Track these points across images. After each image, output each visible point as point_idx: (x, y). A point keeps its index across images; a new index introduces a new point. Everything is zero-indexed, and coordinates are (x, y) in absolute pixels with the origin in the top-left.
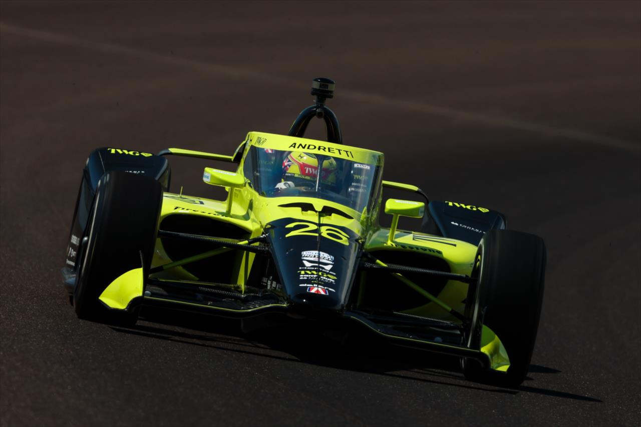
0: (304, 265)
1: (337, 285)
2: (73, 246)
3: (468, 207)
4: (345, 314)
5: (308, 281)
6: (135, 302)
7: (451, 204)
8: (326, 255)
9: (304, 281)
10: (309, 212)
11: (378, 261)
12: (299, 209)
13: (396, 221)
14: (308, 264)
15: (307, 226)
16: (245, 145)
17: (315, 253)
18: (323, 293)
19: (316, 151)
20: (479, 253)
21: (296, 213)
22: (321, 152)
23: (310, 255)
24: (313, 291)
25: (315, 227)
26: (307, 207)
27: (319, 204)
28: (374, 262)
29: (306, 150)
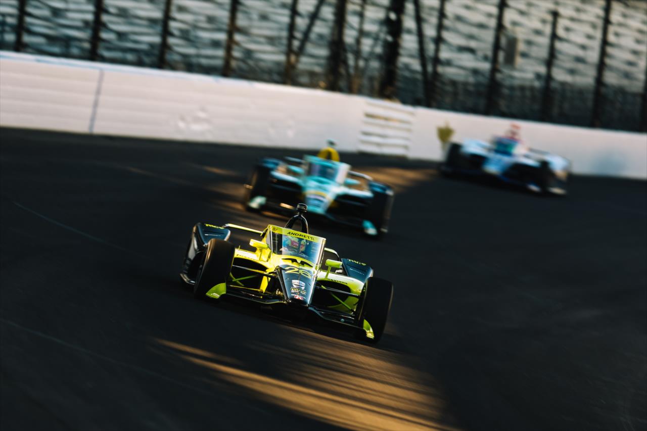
0: (293, 286)
1: (306, 296)
2: (187, 264)
3: (357, 262)
4: (310, 308)
5: (295, 293)
6: (222, 296)
7: (350, 260)
8: (302, 283)
9: (293, 293)
10: (295, 263)
11: (322, 286)
12: (291, 261)
13: (330, 269)
14: (295, 286)
15: (294, 269)
16: (267, 230)
17: (298, 281)
18: (301, 299)
19: (299, 237)
20: (365, 286)
21: (289, 263)
22: (301, 237)
23: (295, 282)
24: (297, 298)
25: (297, 270)
26: (294, 261)
27: (299, 260)
28: (321, 286)
29: (294, 236)
